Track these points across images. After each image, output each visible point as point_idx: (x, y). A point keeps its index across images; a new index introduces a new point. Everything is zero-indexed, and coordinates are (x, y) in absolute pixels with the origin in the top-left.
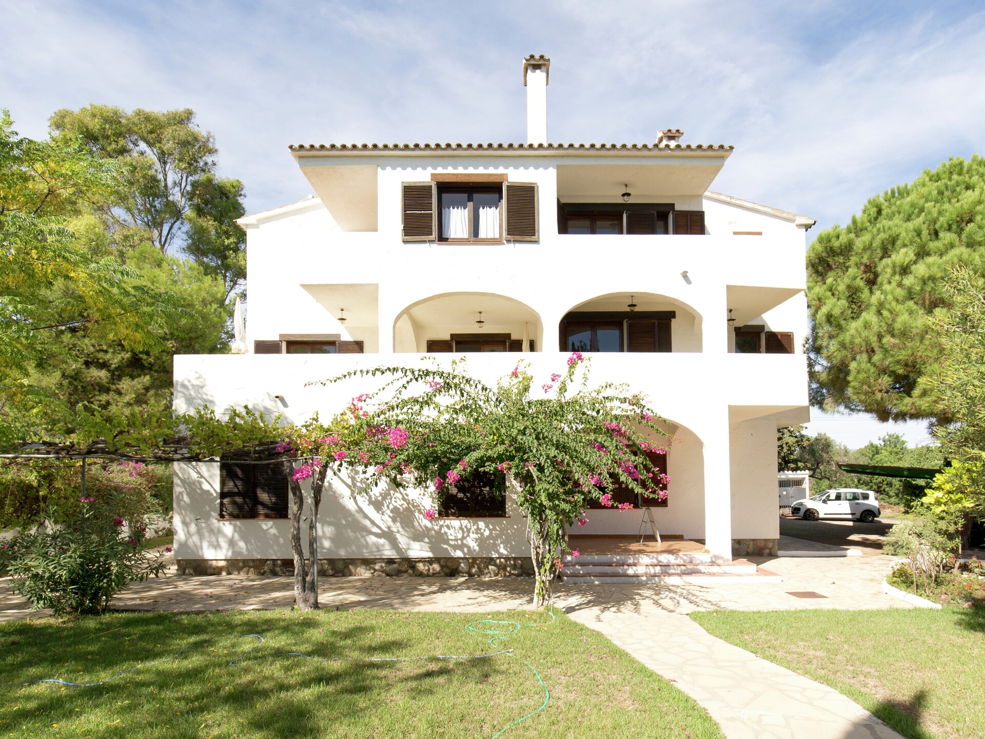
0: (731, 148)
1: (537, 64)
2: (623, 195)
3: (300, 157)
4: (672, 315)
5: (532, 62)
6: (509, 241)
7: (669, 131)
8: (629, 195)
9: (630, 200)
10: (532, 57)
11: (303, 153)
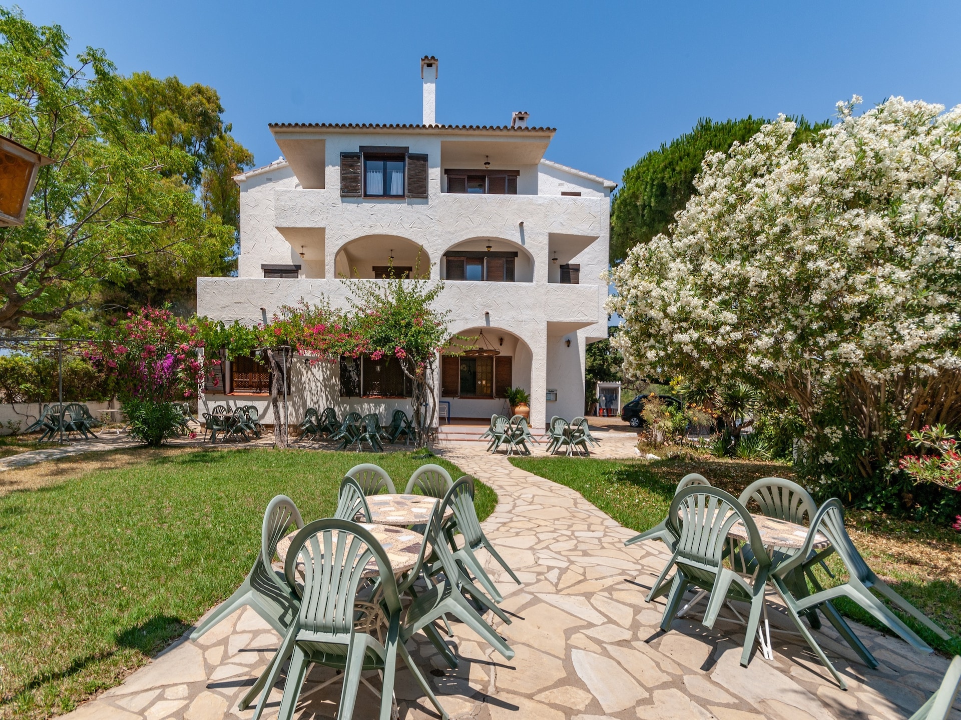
0: (555, 129)
1: (429, 62)
2: (485, 164)
3: (276, 133)
4: (515, 254)
5: (426, 61)
6: (408, 197)
7: (520, 113)
8: (489, 163)
9: (490, 167)
10: (426, 57)
11: (277, 129)
